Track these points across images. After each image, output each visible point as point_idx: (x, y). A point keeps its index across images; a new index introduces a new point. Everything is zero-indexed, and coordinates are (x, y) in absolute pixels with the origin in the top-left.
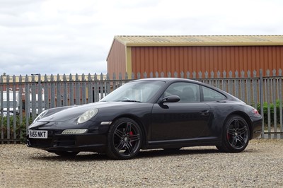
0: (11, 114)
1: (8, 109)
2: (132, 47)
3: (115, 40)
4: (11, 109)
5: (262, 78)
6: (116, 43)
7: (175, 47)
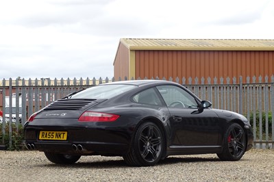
0: (13, 120)
2: (136, 51)
4: (14, 116)
5: (241, 85)
6: (121, 46)
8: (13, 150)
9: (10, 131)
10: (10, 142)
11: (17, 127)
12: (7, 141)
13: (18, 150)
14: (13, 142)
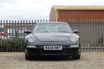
0: (11, 38)
1: (10, 36)
2: (59, 10)
3: (52, 7)
4: (11, 36)
6: (53, 9)
7: (77, 10)
8: (8, 52)
9: (7, 43)
10: (7, 48)
11: (10, 41)
12: (6, 48)
13: (10, 52)
14: (8, 48)
